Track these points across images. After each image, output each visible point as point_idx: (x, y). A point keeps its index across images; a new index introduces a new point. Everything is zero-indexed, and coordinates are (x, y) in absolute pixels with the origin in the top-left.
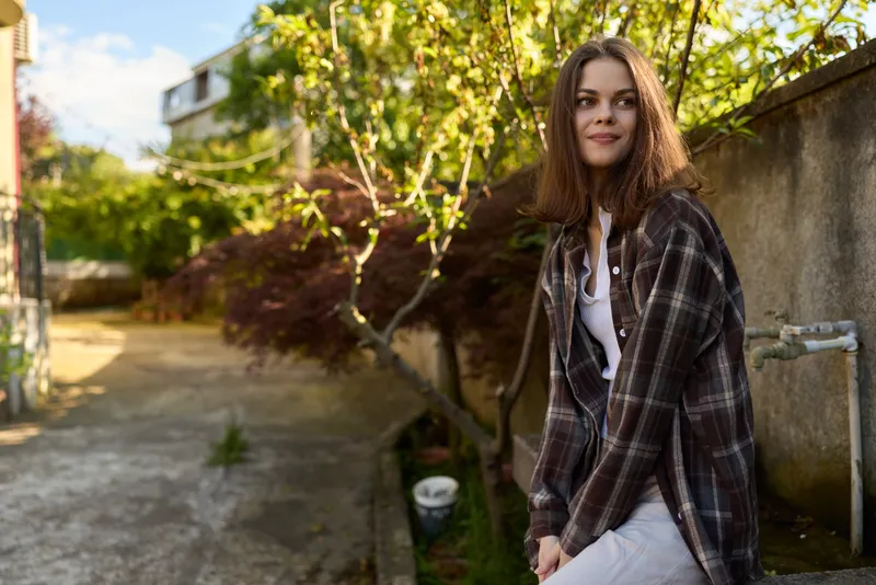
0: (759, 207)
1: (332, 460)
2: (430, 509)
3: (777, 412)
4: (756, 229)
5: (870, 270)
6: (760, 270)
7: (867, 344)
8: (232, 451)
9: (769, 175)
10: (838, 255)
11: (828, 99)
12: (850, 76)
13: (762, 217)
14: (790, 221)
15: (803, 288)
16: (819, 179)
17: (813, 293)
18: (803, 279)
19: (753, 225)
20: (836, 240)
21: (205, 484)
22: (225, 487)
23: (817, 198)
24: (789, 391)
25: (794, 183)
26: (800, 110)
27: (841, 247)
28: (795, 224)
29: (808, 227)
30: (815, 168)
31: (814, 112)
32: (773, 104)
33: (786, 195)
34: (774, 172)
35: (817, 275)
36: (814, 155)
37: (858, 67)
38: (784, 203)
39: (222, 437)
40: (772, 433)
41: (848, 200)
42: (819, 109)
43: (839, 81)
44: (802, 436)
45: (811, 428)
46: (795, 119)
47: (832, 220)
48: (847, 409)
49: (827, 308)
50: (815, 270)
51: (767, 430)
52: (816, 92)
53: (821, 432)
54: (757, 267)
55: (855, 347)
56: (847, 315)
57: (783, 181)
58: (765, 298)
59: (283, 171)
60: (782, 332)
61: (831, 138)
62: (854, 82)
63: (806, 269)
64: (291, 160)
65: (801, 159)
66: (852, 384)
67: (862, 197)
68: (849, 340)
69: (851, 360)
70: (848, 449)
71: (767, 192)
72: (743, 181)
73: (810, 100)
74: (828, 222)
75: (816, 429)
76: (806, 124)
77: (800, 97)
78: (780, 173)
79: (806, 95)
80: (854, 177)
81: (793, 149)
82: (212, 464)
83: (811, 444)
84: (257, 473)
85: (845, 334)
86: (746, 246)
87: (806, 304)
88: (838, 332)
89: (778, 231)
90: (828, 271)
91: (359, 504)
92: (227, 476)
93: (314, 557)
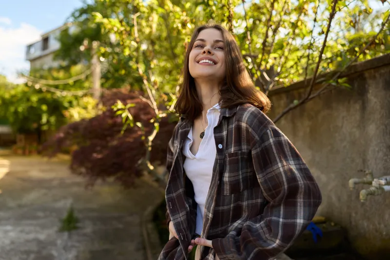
0: (343, 118)
1: (121, 226)
3: (356, 213)
4: (342, 127)
6: (345, 147)
8: (70, 223)
9: (349, 102)
11: (383, 71)
13: (345, 122)
14: (362, 124)
15: (370, 155)
16: (378, 107)
17: (376, 160)
18: (370, 152)
19: (340, 124)
21: (59, 242)
22: (70, 244)
23: (377, 116)
25: (364, 108)
26: (367, 75)
28: (364, 127)
29: (372, 129)
30: (376, 102)
31: (375, 77)
32: (353, 71)
33: (359, 113)
34: (352, 102)
35: (378, 152)
36: (375, 96)
38: (358, 117)
39: (65, 215)
40: (353, 223)
42: (377, 75)
44: (371, 226)
45: (376, 223)
46: (364, 79)
47: (386, 127)
49: (384, 168)
50: (377, 149)
53: (382, 226)
54: (343, 145)
57: (358, 106)
60: (373, 183)
61: (385, 89)
63: (371, 148)
64: (91, 79)
65: (367, 97)
71: (348, 111)
72: (334, 105)
73: (372, 71)
74: (384, 127)
75: (379, 224)
76: (370, 82)
77: (367, 70)
78: (355, 102)
79: (371, 69)
81: (361, 94)
82: (62, 230)
83: (377, 231)
84: (85, 235)
86: (337, 135)
89: (354, 130)
90: (385, 150)
91: (138, 250)
92: (70, 237)
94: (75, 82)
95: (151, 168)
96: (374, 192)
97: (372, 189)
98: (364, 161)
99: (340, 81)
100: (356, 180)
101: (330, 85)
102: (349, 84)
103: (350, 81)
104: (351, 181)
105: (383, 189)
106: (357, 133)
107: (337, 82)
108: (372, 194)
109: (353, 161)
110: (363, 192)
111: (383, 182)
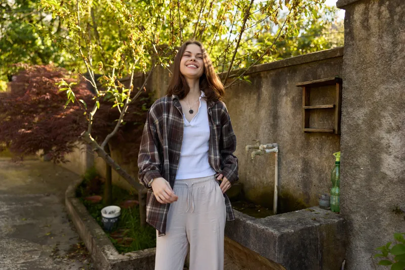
0: (246, 105)
2: (109, 219)
3: (250, 172)
4: (245, 111)
5: (282, 128)
6: (246, 126)
7: (281, 151)
9: (250, 94)
10: (273, 123)
11: (271, 73)
12: (279, 68)
13: (247, 108)
14: (257, 110)
15: (260, 132)
16: (268, 98)
17: (264, 134)
18: (261, 129)
19: (243, 110)
20: (272, 118)
23: (266, 104)
24: (254, 165)
25: (259, 98)
26: (262, 75)
27: (274, 121)
28: (259, 111)
29: (263, 113)
30: (266, 95)
31: (267, 77)
32: (254, 71)
33: (256, 102)
34: (252, 93)
35: (265, 129)
36: (266, 90)
37: (282, 66)
38: (255, 104)
40: (248, 179)
41: (276, 106)
42: (268, 76)
43: (276, 69)
44: (258, 180)
45: (261, 177)
46: (260, 78)
47: (271, 111)
48: (274, 170)
49: (268, 139)
50: (265, 127)
51: (246, 179)
52: (268, 71)
53: (264, 178)
54: (245, 124)
55: (277, 151)
56: (275, 142)
57: (255, 97)
58: (247, 135)
60: (260, 147)
61: (272, 86)
62: (280, 70)
63: (262, 126)
65: (261, 90)
66: (276, 162)
67: (281, 105)
68: (276, 149)
69: (276, 155)
70: (274, 182)
71: (249, 100)
72: (240, 95)
73: (266, 72)
75: (263, 177)
76: (264, 80)
77: (262, 71)
78: (254, 94)
79: (265, 71)
80: (279, 99)
81: (259, 87)
83: (261, 182)
85: (274, 147)
86: (241, 117)
87: (262, 137)
88: (273, 147)
89: (252, 113)
90: (269, 127)
91: (64, 222)
95: (93, 139)
96: (260, 152)
97: (259, 151)
98: (257, 135)
99: (244, 77)
100: (250, 146)
101: (238, 80)
102: (251, 81)
103: (252, 78)
104: (247, 147)
105: (265, 151)
106: (254, 116)
108: (258, 154)
109: (250, 136)
110: (253, 153)
111: (265, 146)
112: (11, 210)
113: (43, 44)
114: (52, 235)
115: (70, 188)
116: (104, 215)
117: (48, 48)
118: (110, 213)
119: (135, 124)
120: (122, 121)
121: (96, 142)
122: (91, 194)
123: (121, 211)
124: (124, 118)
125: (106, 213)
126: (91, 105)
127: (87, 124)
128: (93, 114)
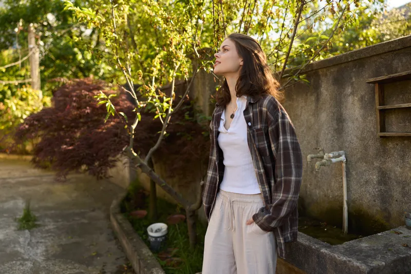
0: (302, 107)
1: (85, 221)
2: (156, 238)
3: (310, 185)
4: (301, 116)
5: (349, 133)
6: (303, 131)
7: (349, 160)
9: (307, 95)
10: (336, 127)
11: (332, 70)
12: (342, 63)
13: (304, 111)
14: (316, 113)
15: (322, 138)
16: (328, 99)
17: (326, 140)
18: (322, 135)
20: (335, 122)
23: (328, 106)
24: (316, 176)
25: (318, 99)
26: (320, 73)
27: (338, 124)
28: (318, 115)
29: (324, 116)
30: (327, 95)
31: (326, 75)
32: (310, 69)
33: (314, 104)
34: (309, 94)
35: (328, 134)
36: (326, 90)
37: (346, 61)
38: (313, 107)
39: (21, 215)
40: (308, 193)
41: (340, 108)
42: (328, 74)
43: (337, 65)
44: (322, 193)
45: (325, 190)
46: (318, 76)
47: (334, 114)
48: (342, 182)
49: (332, 146)
50: (327, 132)
51: (306, 191)
52: (327, 67)
53: (329, 191)
54: (301, 130)
55: (345, 161)
56: (341, 149)
57: (313, 98)
59: (23, 72)
60: (325, 156)
61: (333, 84)
62: (343, 66)
63: (323, 131)
64: (28, 67)
65: (320, 91)
66: (344, 173)
67: (346, 107)
68: (343, 158)
69: (344, 165)
70: (342, 196)
71: (306, 102)
72: (295, 97)
73: (325, 70)
74: (332, 115)
75: (327, 190)
76: (323, 78)
77: (320, 69)
78: (311, 95)
79: (323, 68)
80: (343, 100)
81: (316, 88)
82: (20, 229)
83: (325, 196)
85: (341, 156)
86: (297, 122)
87: (323, 144)
88: (339, 156)
89: (311, 117)
90: (332, 132)
91: (110, 240)
93: (100, 267)
94: (7, 69)
95: (135, 154)
96: (325, 163)
97: (324, 161)
98: (317, 142)
99: (300, 77)
100: (313, 155)
101: (293, 79)
102: (308, 80)
103: (308, 77)
104: (309, 157)
105: (331, 161)
106: (313, 120)
107: (299, 77)
108: (323, 165)
109: (309, 143)
110: (318, 163)
111: (331, 155)
112: (57, 228)
113: (84, 58)
114: (98, 255)
115: (115, 203)
116: (150, 234)
117: (88, 62)
118: (156, 231)
119: (178, 134)
120: (165, 133)
121: (138, 157)
122: (136, 208)
123: (168, 229)
124: (167, 129)
125: (152, 231)
126: (132, 117)
127: (129, 137)
128: (134, 127)
